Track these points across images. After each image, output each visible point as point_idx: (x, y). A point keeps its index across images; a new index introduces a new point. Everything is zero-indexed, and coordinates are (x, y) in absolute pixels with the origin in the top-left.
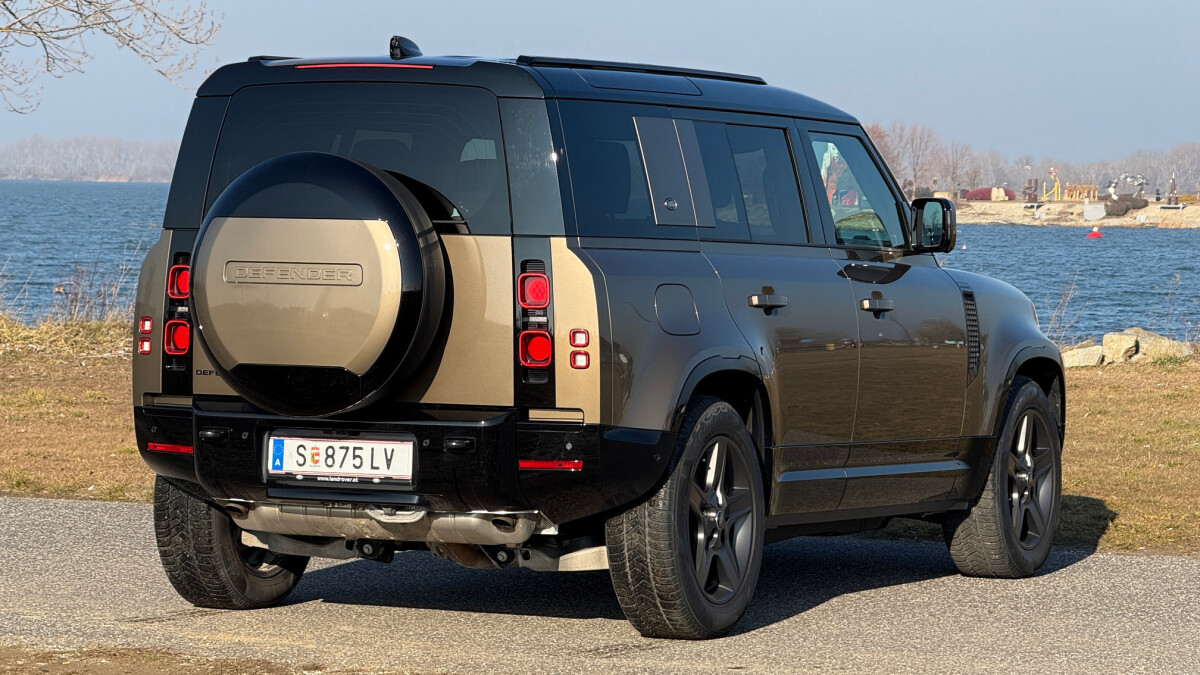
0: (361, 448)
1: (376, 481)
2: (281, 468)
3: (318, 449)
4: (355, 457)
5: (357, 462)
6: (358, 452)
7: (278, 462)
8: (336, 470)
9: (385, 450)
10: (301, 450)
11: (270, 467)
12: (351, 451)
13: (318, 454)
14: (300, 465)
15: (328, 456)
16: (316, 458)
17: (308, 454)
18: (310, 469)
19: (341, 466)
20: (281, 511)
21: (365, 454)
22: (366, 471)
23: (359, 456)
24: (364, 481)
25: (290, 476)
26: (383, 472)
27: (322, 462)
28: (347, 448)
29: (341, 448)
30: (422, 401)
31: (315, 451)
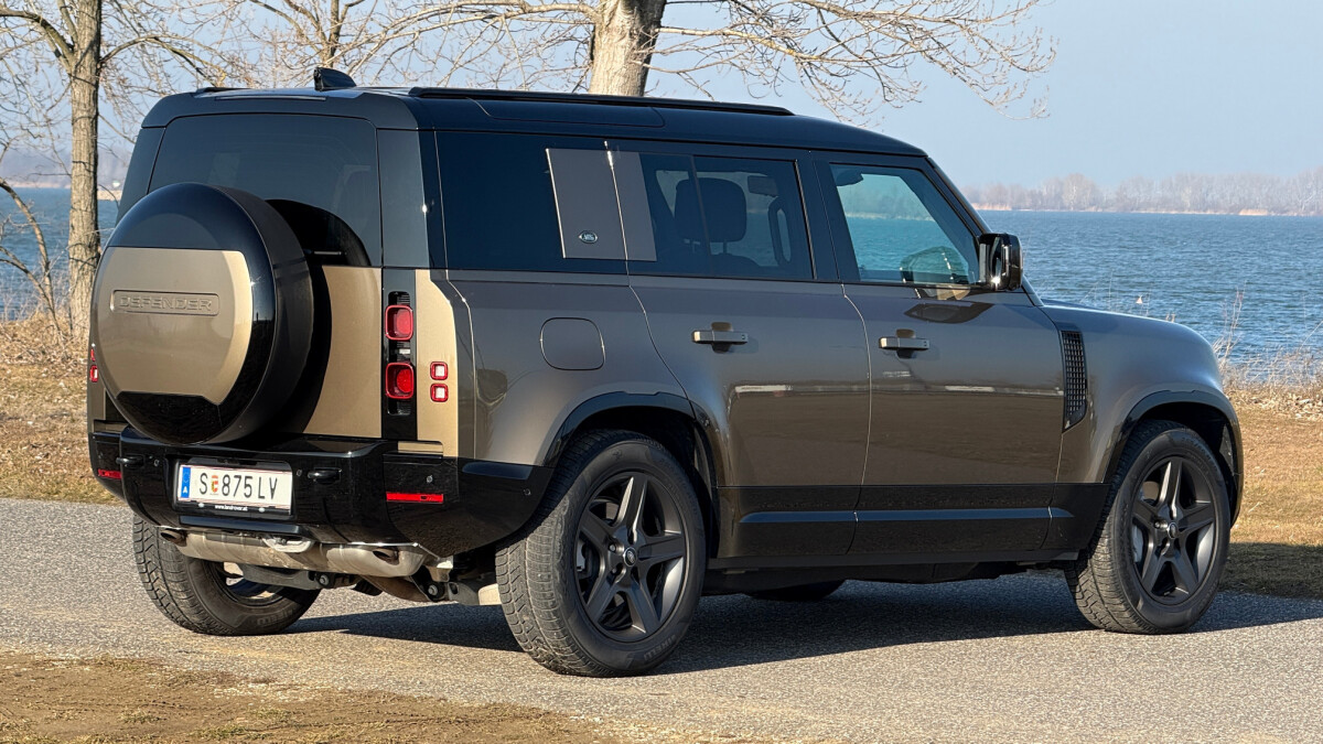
0: (250, 477)
1: (262, 510)
2: (186, 495)
3: (217, 477)
4: (246, 486)
5: (248, 491)
6: (248, 481)
7: (185, 490)
8: (230, 499)
9: (270, 479)
10: (204, 478)
11: (179, 495)
12: (243, 479)
13: (217, 483)
14: (202, 493)
15: (225, 485)
17: (209, 482)
18: (210, 497)
19: (234, 494)
20: (207, 538)
21: (254, 483)
22: (254, 501)
23: (249, 485)
24: (252, 510)
25: (194, 504)
26: (268, 501)
27: (220, 491)
28: (240, 477)
29: (236, 477)
30: (305, 432)
31: (215, 480)
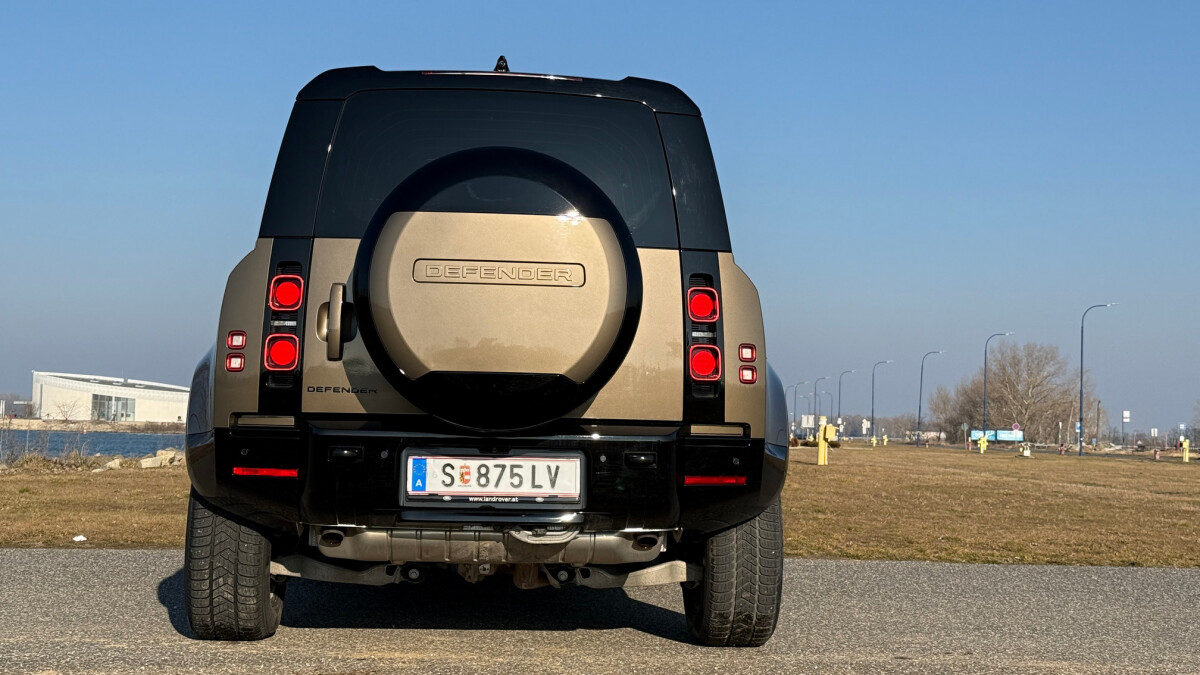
0: (520, 466)
1: (539, 500)
2: (423, 488)
3: (468, 467)
4: (513, 475)
5: (516, 481)
6: (516, 470)
7: (419, 483)
8: (491, 489)
9: (549, 467)
10: (448, 470)
11: (410, 488)
12: (507, 471)
13: (468, 473)
14: (447, 485)
15: (481, 475)
16: (467, 477)
17: (456, 474)
18: (458, 489)
19: (497, 485)
20: (391, 536)
21: (526, 473)
22: (526, 490)
23: (518, 475)
24: (523, 500)
25: (435, 498)
26: (547, 490)
27: (474, 482)
28: (504, 467)
29: (496, 466)
31: (464, 470)
